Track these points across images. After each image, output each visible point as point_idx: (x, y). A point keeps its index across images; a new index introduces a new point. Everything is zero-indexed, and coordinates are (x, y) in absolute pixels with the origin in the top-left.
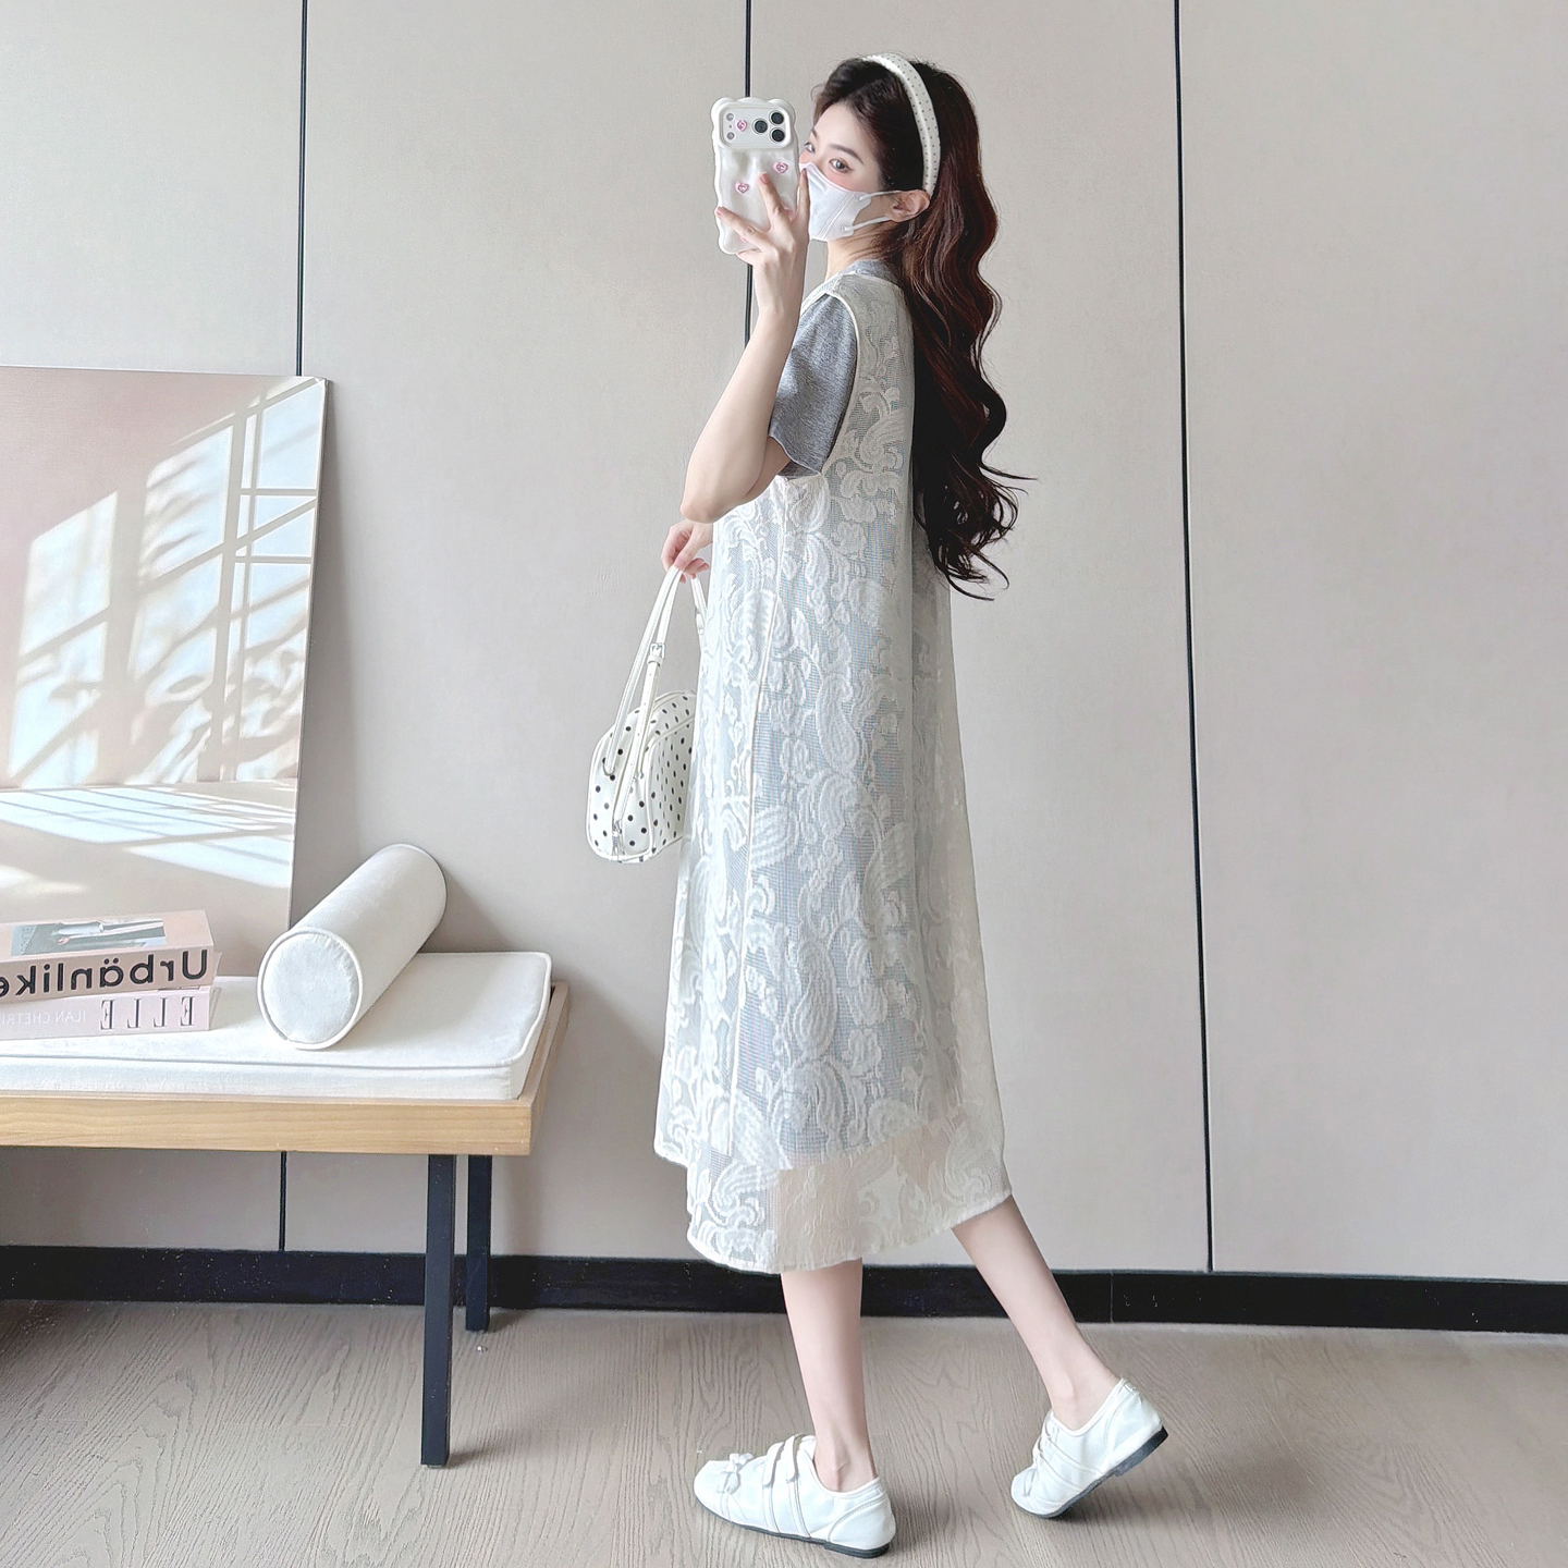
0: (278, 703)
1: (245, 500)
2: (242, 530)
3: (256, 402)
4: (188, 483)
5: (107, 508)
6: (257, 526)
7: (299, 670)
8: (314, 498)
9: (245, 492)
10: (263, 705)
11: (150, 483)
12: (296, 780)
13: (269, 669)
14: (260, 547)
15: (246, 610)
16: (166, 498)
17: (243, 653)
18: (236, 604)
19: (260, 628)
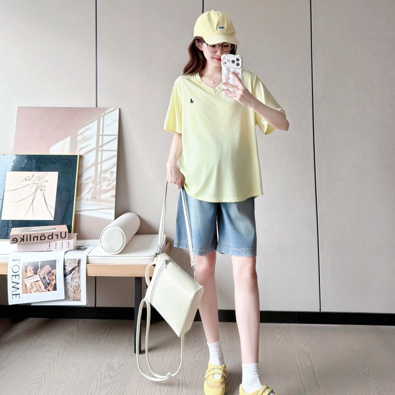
0: (110, 182)
1: (101, 137)
2: (100, 144)
3: (103, 114)
4: (87, 134)
5: (68, 140)
6: (104, 143)
7: (115, 175)
8: (117, 136)
9: (101, 135)
10: (106, 183)
11: (79, 133)
12: (115, 198)
13: (108, 175)
14: (105, 148)
15: (102, 162)
16: (82, 138)
17: (101, 172)
18: (99, 161)
19: (105, 166)
